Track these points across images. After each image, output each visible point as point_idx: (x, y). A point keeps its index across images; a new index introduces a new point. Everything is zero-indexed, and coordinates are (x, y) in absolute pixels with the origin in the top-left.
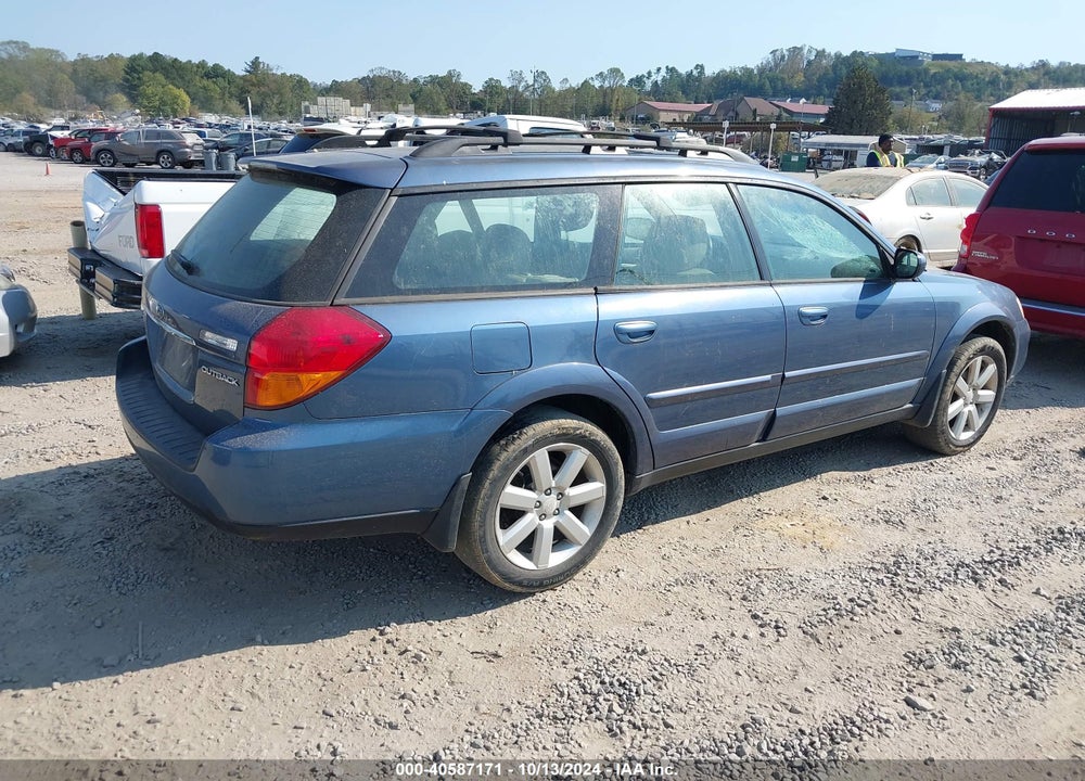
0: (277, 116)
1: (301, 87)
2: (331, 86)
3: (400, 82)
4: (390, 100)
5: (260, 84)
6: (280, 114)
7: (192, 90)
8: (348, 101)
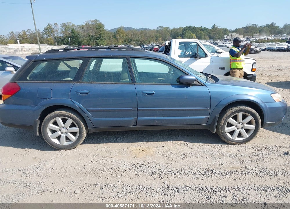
0: (217, 39)
1: (226, 31)
2: (235, 30)
3: (256, 27)
4: (251, 33)
5: (214, 31)
6: (218, 39)
7: (197, 34)
8: (238, 34)
